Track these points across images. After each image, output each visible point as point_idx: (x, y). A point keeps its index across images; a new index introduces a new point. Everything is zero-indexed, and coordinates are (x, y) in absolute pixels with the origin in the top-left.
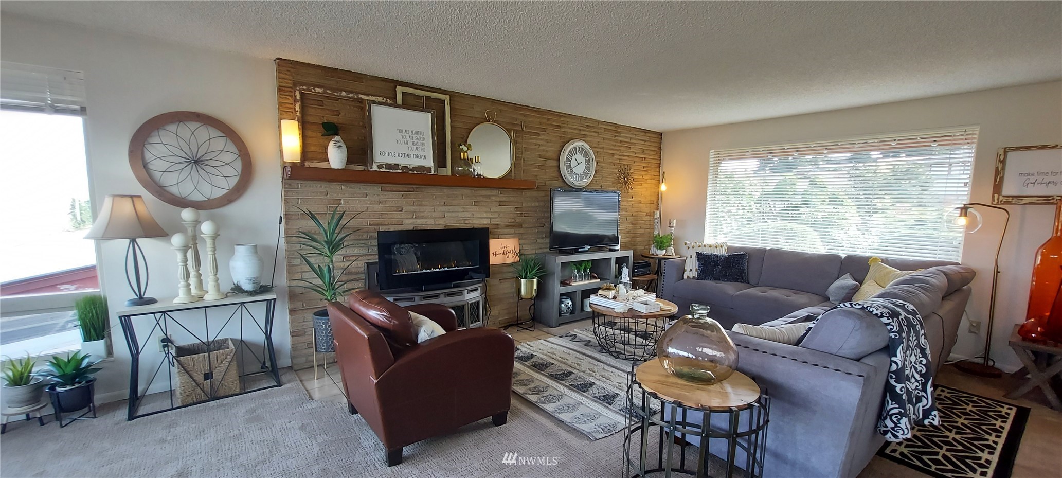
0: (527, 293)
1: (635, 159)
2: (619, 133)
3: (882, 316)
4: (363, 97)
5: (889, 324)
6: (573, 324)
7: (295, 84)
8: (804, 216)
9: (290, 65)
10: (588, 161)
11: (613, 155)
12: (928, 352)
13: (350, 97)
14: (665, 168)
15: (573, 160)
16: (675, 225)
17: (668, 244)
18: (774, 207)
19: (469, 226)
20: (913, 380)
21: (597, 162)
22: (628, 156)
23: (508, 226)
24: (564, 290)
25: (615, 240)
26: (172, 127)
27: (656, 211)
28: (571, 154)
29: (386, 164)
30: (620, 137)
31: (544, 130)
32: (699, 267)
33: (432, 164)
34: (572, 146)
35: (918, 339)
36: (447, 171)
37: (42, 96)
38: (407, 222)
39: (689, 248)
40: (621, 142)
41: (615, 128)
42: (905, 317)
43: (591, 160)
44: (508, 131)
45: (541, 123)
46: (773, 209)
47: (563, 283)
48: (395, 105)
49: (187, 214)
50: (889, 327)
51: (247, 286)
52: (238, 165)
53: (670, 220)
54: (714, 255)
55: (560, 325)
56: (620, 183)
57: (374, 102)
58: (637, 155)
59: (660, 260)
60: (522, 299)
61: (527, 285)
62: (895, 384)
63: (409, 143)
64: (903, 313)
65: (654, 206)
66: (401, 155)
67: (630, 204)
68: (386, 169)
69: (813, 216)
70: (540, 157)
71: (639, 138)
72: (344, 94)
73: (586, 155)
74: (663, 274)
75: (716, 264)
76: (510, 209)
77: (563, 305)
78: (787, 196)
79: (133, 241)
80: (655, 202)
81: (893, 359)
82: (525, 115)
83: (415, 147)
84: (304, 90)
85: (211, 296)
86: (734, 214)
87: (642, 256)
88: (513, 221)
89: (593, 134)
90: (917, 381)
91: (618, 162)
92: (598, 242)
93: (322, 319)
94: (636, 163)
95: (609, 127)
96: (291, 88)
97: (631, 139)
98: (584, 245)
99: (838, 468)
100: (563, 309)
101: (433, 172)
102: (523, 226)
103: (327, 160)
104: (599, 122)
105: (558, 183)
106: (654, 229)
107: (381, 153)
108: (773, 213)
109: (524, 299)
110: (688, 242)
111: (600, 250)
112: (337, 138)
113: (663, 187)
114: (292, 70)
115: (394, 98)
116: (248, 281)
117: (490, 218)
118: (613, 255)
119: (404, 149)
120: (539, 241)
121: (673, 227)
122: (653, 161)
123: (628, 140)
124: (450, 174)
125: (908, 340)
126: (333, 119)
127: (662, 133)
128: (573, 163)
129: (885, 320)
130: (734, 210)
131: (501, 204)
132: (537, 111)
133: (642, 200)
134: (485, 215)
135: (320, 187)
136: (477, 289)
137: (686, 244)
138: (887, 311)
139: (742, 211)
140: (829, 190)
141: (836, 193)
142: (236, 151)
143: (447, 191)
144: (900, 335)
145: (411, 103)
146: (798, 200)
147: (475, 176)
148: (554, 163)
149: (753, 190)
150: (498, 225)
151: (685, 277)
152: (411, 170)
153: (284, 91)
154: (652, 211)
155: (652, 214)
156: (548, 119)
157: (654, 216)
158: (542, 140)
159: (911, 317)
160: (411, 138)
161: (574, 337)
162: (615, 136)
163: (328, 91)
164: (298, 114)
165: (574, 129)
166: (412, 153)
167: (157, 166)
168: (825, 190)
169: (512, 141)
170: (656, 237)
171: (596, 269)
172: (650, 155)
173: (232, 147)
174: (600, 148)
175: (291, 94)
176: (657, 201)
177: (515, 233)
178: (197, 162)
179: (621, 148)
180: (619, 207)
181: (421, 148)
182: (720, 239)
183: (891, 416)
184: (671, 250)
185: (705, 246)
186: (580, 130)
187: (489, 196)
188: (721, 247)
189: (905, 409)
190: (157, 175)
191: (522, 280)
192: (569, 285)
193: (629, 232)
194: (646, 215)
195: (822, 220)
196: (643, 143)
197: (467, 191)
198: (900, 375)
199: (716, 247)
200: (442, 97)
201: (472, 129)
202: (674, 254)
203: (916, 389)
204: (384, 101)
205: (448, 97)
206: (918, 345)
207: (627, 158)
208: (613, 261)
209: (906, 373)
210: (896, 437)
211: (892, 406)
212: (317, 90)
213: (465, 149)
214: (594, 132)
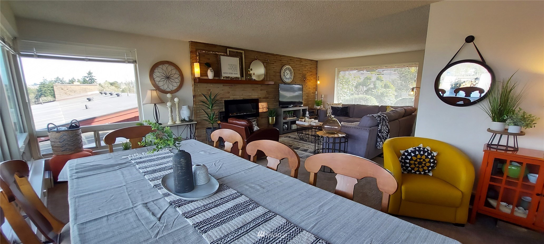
0: (271, 122)
1: (308, 71)
2: (301, 61)
3: (376, 117)
4: (217, 53)
5: (377, 119)
6: (289, 134)
7: (197, 50)
8: (374, 92)
9: (195, 43)
10: (291, 73)
11: (300, 70)
12: (389, 127)
13: (213, 54)
14: (319, 75)
15: (286, 73)
16: (323, 97)
17: (320, 104)
18: (363, 89)
19: (251, 98)
20: (384, 133)
21: (294, 73)
22: (305, 70)
23: (264, 98)
24: (285, 121)
25: (301, 103)
26: (161, 66)
27: (316, 92)
28: (285, 70)
29: (226, 77)
30: (302, 63)
31: (275, 62)
32: (332, 112)
33: (240, 76)
34: (285, 68)
35: (386, 123)
36: (244, 79)
37: (124, 57)
38: (231, 97)
39: (328, 105)
40: (302, 65)
41: (300, 60)
42: (383, 118)
43: (292, 73)
44: (263, 63)
45: (274, 59)
46: (363, 90)
47: (284, 119)
48: (227, 56)
49: (169, 96)
50: (378, 120)
51: (187, 119)
52: (180, 78)
53: (321, 95)
54: (337, 107)
55: (284, 134)
56: (302, 81)
57: (221, 55)
58: (308, 70)
59: (318, 110)
60: (270, 125)
61: (271, 119)
62: (379, 134)
63: (232, 69)
64: (382, 117)
65: (315, 90)
66: (230, 73)
67: (306, 89)
68: (226, 78)
69: (377, 92)
70: (274, 72)
71: (308, 63)
72: (211, 52)
73: (290, 70)
74: (319, 116)
75: (338, 110)
76: (264, 92)
77: (284, 127)
78: (367, 84)
79: (155, 105)
80: (315, 88)
81: (379, 127)
82: (269, 57)
83: (234, 70)
84: (199, 52)
85: (178, 122)
86: (346, 92)
87: (311, 109)
88: (265, 96)
89: (292, 62)
90: (385, 134)
91: (301, 73)
92: (295, 104)
93: (210, 130)
94: (308, 73)
95: (298, 60)
96: (195, 51)
97: (306, 63)
98: (291, 105)
99: (364, 153)
100: (284, 128)
101: (240, 79)
102: (269, 98)
103: (207, 76)
104: (294, 58)
105: (281, 82)
106: (315, 98)
107: (224, 73)
108: (362, 91)
109: (271, 125)
110: (328, 103)
111: (296, 106)
112: (211, 68)
113: (319, 82)
114: (195, 45)
115: (227, 53)
116: (187, 118)
117: (258, 95)
118: (301, 108)
119: (231, 71)
120: (274, 103)
121: (322, 97)
122: (314, 72)
123: (305, 64)
124: (245, 80)
125: (383, 123)
126: (208, 61)
127: (317, 61)
128: (286, 74)
129: (377, 118)
130: (346, 90)
131: (261, 90)
132: (273, 55)
133: (311, 87)
134: (256, 94)
135: (205, 85)
136: (255, 121)
137: (327, 104)
138: (378, 116)
139: (349, 91)
140: (384, 82)
141: (387, 83)
142: (179, 74)
143: (243, 86)
144: (380, 121)
145: (232, 55)
146: (372, 86)
147: (253, 80)
148: (279, 74)
149: (353, 82)
150: (260, 98)
151: (327, 116)
152: (233, 78)
153: (193, 52)
154: (314, 92)
155: (314, 93)
156: (277, 58)
157: (315, 93)
158: (274, 65)
159: (384, 118)
160: (233, 67)
161: (290, 137)
162: (300, 63)
163: (207, 52)
164: (198, 60)
165: (286, 61)
166: (233, 72)
167: (157, 79)
168: (383, 82)
169: (265, 67)
170: (316, 101)
171: (295, 113)
172: (313, 70)
173: (178, 73)
174: (295, 68)
175: (195, 53)
176: (316, 88)
177: (266, 101)
178: (168, 78)
179: (302, 67)
180: (303, 90)
181: (236, 70)
182: (340, 102)
183: (378, 142)
184: (322, 106)
185: (334, 104)
186: (288, 61)
187: (257, 87)
188: (340, 104)
189: (381, 140)
190: (157, 83)
191: (270, 118)
192: (286, 119)
193: (306, 100)
194: (312, 93)
195: (380, 94)
196: (311, 65)
197: (250, 85)
198: (380, 131)
199: (338, 104)
200: (241, 51)
201: (252, 63)
202: (323, 108)
203: (385, 136)
204: (224, 54)
205: (243, 51)
206: (386, 125)
207: (305, 71)
208: (301, 111)
209: (382, 131)
210: (379, 147)
211: (379, 140)
212: (204, 52)
213: (250, 70)
214: (293, 62)
